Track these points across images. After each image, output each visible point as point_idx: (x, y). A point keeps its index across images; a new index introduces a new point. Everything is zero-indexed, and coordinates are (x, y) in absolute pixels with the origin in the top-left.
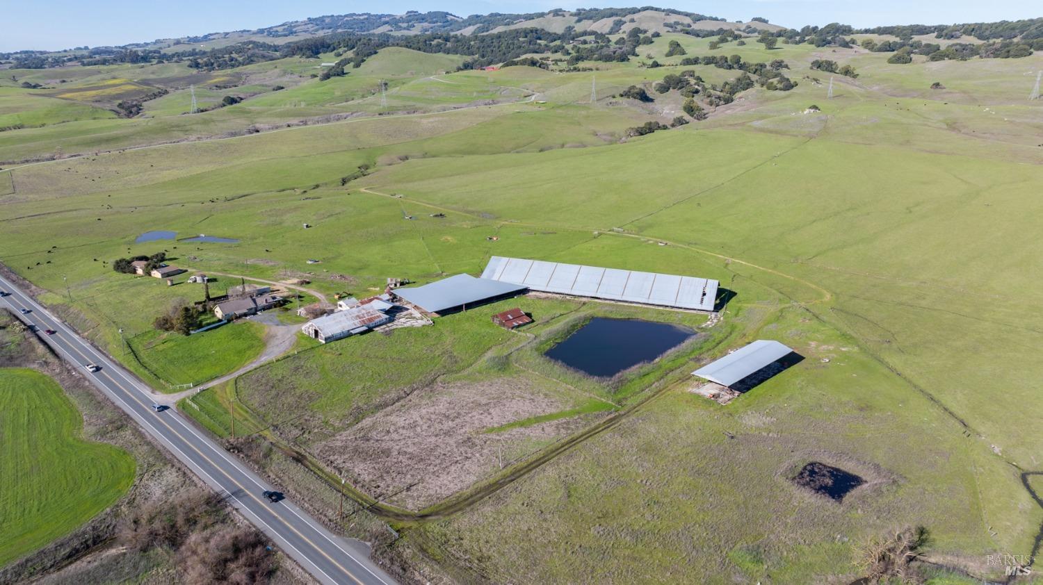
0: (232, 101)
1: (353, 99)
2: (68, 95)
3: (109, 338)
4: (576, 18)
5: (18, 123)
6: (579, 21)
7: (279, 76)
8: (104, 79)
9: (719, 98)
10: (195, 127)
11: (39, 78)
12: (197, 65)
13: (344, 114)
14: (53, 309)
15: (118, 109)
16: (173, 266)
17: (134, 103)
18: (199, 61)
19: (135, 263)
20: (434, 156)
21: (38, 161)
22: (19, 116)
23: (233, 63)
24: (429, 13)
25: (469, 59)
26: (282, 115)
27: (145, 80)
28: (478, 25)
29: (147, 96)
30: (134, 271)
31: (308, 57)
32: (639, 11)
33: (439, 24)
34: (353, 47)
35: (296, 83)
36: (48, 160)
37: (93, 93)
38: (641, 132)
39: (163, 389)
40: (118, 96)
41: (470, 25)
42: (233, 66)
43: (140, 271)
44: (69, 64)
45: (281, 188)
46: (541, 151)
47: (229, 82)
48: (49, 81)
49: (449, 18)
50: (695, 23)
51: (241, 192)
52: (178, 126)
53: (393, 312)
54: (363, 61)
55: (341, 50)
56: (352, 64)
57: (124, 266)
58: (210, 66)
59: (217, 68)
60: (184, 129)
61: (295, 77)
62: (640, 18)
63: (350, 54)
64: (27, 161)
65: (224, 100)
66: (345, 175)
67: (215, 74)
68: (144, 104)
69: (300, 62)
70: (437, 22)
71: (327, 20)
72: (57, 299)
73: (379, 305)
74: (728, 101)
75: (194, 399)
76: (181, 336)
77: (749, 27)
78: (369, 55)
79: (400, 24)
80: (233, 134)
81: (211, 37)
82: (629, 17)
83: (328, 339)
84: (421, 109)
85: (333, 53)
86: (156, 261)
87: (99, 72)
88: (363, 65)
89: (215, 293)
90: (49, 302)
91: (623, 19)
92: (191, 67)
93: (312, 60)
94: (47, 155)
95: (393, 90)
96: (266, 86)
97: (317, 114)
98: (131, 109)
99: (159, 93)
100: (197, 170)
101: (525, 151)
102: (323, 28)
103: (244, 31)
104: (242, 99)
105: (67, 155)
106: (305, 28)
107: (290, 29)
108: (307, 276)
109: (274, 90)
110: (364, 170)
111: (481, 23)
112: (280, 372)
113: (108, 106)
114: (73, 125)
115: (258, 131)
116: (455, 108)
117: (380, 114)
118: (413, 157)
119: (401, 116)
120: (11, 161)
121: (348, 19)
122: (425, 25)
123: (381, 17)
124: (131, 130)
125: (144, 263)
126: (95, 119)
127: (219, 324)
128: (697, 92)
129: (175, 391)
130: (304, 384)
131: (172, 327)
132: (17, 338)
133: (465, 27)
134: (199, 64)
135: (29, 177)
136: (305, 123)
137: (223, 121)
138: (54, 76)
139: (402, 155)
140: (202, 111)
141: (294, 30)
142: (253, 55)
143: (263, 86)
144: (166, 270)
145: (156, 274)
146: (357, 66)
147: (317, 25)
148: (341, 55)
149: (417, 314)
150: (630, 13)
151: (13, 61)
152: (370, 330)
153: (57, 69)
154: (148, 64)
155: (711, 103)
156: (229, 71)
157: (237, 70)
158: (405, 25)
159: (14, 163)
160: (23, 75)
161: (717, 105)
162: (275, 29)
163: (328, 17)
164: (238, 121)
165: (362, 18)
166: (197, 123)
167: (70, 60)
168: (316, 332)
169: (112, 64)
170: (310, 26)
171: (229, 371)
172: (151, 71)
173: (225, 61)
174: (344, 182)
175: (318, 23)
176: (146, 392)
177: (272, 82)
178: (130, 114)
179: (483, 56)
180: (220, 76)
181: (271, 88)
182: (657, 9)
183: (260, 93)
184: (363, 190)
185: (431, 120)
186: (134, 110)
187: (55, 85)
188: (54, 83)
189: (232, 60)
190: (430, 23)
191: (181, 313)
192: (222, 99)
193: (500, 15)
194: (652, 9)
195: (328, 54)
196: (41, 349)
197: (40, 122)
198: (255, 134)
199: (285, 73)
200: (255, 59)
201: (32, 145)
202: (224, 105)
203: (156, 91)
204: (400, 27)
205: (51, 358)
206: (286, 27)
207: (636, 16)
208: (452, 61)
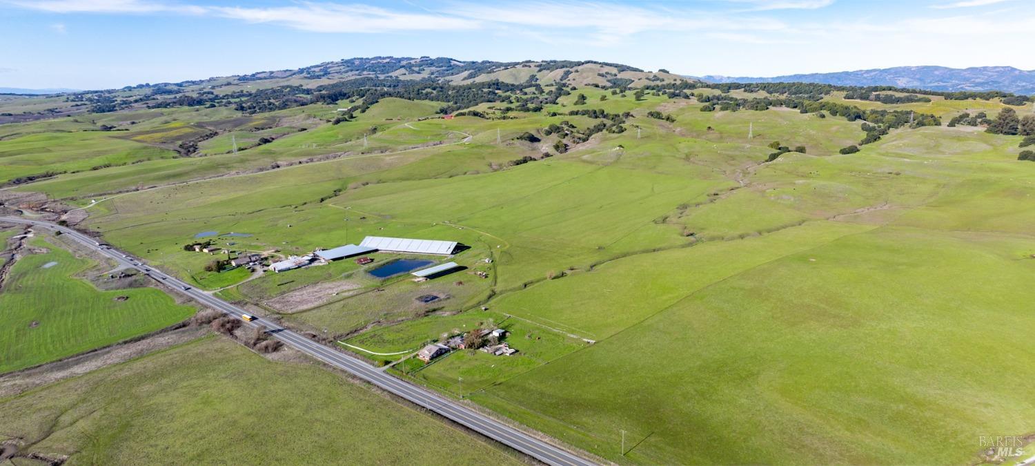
0: (266, 141)
1: (351, 141)
2: (139, 138)
3: (184, 275)
4: (538, 69)
5: (107, 163)
6: (540, 71)
7: (305, 119)
8: (167, 122)
9: (579, 138)
10: (235, 165)
11: (113, 120)
12: (242, 108)
13: (339, 154)
14: (156, 267)
15: (179, 149)
16: (212, 247)
17: (191, 144)
18: (244, 105)
19: (195, 246)
20: (384, 182)
21: (127, 191)
22: (107, 158)
23: (271, 107)
24: (438, 58)
25: (444, 105)
26: (296, 155)
27: (200, 123)
28: (471, 71)
29: (201, 137)
30: (194, 250)
31: (328, 104)
32: (583, 64)
33: (444, 68)
34: (364, 96)
35: (316, 125)
36: (134, 191)
37: (159, 135)
38: (518, 163)
39: (207, 290)
40: (178, 138)
41: (466, 70)
42: (271, 109)
43: (197, 250)
44: (136, 105)
45: (282, 205)
46: (451, 177)
47: (266, 124)
48: (121, 123)
49: (453, 63)
50: (619, 73)
51: (258, 209)
52: (223, 165)
53: (312, 261)
54: (368, 108)
55: (354, 98)
56: (359, 110)
57: (189, 248)
58: (253, 110)
59: (258, 111)
60: (226, 166)
61: (316, 120)
62: (582, 69)
63: (360, 102)
64: (120, 192)
65: (260, 140)
66: (322, 197)
67: (256, 117)
68: (199, 144)
69: (322, 108)
70: (442, 66)
71: (357, 62)
72: (157, 263)
73: (306, 258)
74: (584, 140)
75: (220, 292)
76: (216, 273)
77: (655, 76)
78: (372, 103)
79: (413, 68)
80: (261, 170)
81: (258, 76)
82: (575, 68)
83: (279, 271)
84: (390, 148)
85: (348, 100)
86: (207, 245)
87: (162, 114)
88: (367, 111)
89: (232, 256)
90: (153, 265)
91: (571, 70)
92: (237, 110)
93: (331, 106)
94: (134, 188)
95: (379, 134)
96: (294, 128)
97: (321, 154)
98: (189, 149)
99: (211, 134)
100: (233, 195)
101: (441, 177)
102: (352, 71)
103: (287, 70)
104: (273, 139)
105: (146, 187)
106: (337, 69)
107: (325, 70)
108: (279, 248)
109: (299, 131)
110: (336, 193)
111: (473, 69)
112: (256, 282)
113: (171, 146)
114: (147, 165)
115: (278, 167)
116: (413, 148)
117: (363, 153)
118: (371, 183)
119: (376, 154)
120: (110, 192)
121: (374, 62)
122: (433, 69)
123: (399, 60)
124: (190, 168)
125: (199, 246)
126: (162, 158)
127: (234, 268)
128: (567, 134)
129: (211, 290)
130: (265, 285)
131: (212, 270)
132: (142, 278)
133: (463, 71)
134: (244, 107)
135: (124, 202)
136: (312, 160)
137: (255, 160)
138: (125, 118)
139: (365, 182)
140: (243, 149)
141: (329, 70)
142: (287, 100)
143: (291, 128)
144: (210, 249)
145: (205, 250)
146: (363, 111)
147: (348, 66)
148: (354, 102)
149: (323, 261)
150: (576, 65)
151: (86, 102)
152: (299, 267)
153: (126, 112)
154: (202, 106)
155: (574, 142)
156: (267, 114)
157: (273, 113)
158: (416, 69)
159: (111, 194)
160: (100, 118)
161: (578, 143)
162: (313, 69)
163: (358, 59)
164: (266, 159)
165: (385, 61)
166: (237, 162)
167: (136, 101)
168: (275, 269)
169: (172, 107)
170: (342, 67)
171: (235, 283)
172: (203, 114)
173: (265, 105)
174: (322, 200)
175: (349, 65)
176: (201, 291)
177: (298, 124)
178: (188, 153)
179: (456, 103)
180: (260, 118)
181: (297, 129)
182: (595, 63)
183: (288, 134)
184: (330, 205)
185: (392, 157)
186: (191, 149)
187: (127, 127)
188: (126, 124)
189: (270, 104)
190: (437, 67)
191: (215, 264)
192: (259, 139)
193: (489, 62)
194: (592, 62)
195: (345, 101)
196: (154, 281)
197: (123, 162)
198: (277, 169)
199: (309, 116)
200: (289, 103)
201: (122, 180)
202: (260, 144)
203: (208, 133)
204: (413, 70)
205: (159, 284)
206: (322, 68)
207: (580, 68)
208: (433, 107)
